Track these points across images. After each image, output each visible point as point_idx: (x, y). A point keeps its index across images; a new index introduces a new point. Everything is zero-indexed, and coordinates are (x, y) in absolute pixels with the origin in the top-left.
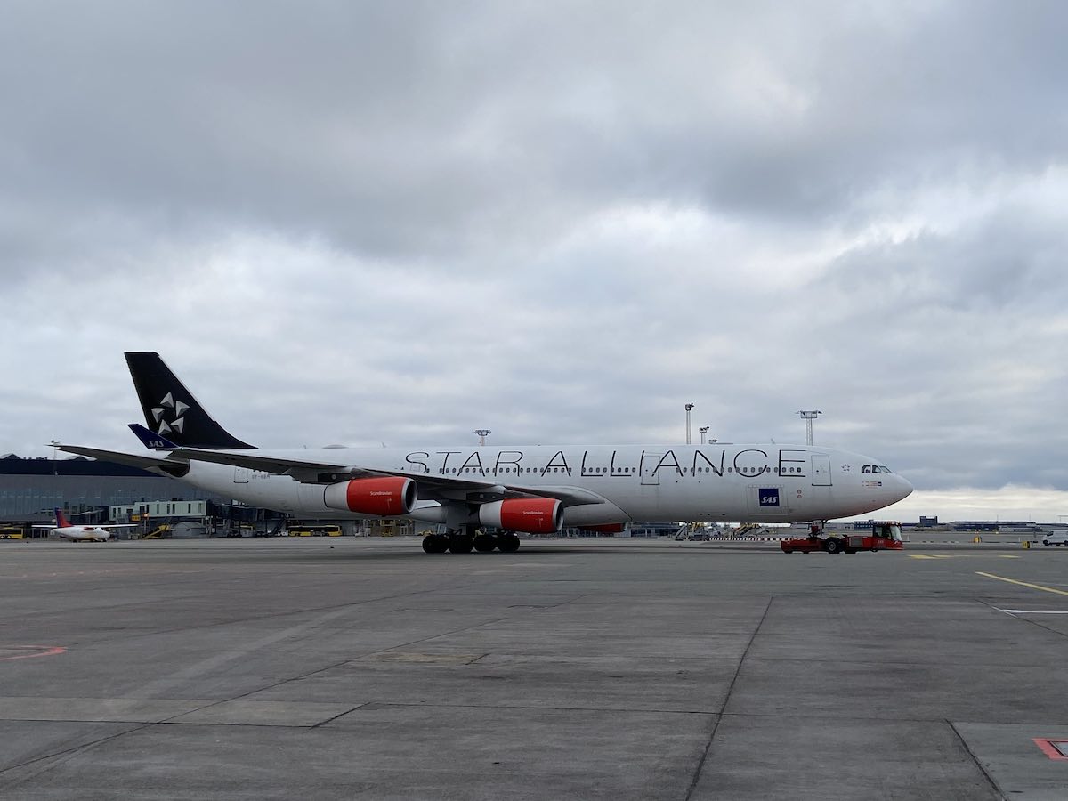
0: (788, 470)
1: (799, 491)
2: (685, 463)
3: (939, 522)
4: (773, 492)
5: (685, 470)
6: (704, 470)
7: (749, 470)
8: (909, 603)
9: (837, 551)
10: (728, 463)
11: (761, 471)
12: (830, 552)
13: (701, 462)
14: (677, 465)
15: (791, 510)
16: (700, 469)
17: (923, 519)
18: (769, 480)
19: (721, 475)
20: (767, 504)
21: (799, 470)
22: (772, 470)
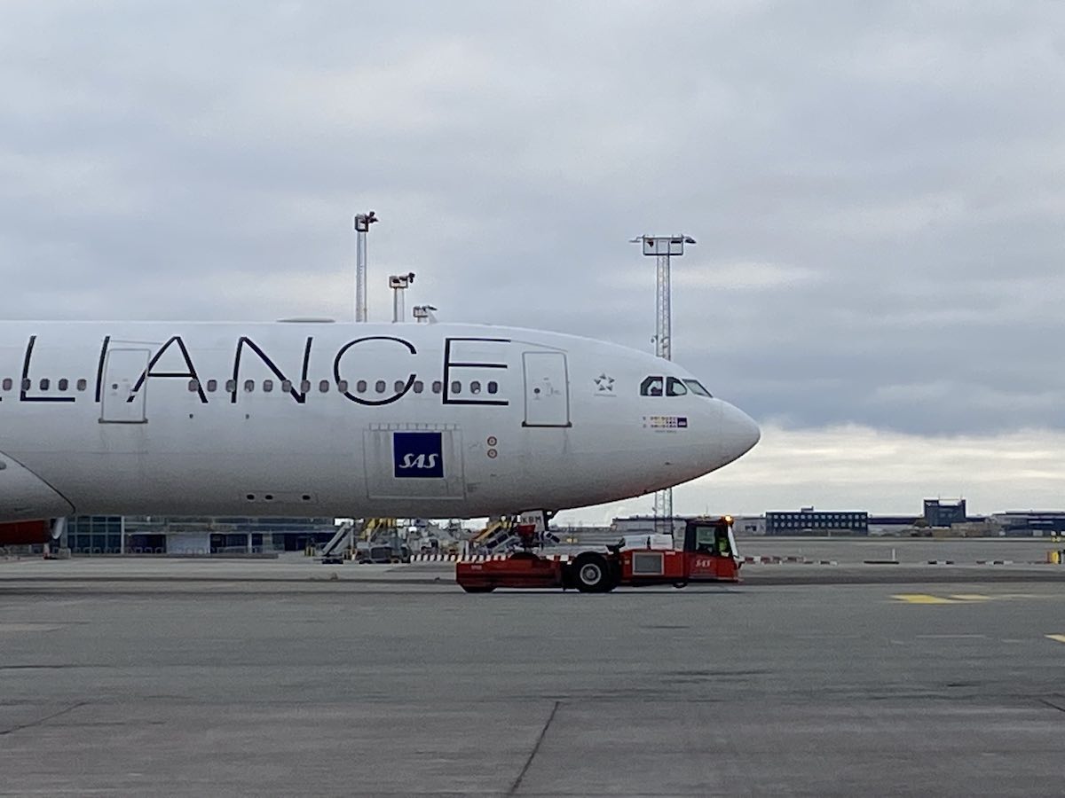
0: (466, 388)
1: (492, 440)
2: (214, 368)
3: (968, 514)
4: (429, 442)
5: (212, 385)
6: (259, 386)
7: (371, 387)
8: (888, 711)
9: (604, 587)
10: (321, 369)
11: (402, 389)
12: (585, 589)
13: (253, 368)
14: (193, 374)
15: (471, 488)
16: (249, 385)
17: (932, 507)
18: (418, 413)
19: (301, 399)
20: (414, 472)
21: (493, 388)
22: (428, 387)
